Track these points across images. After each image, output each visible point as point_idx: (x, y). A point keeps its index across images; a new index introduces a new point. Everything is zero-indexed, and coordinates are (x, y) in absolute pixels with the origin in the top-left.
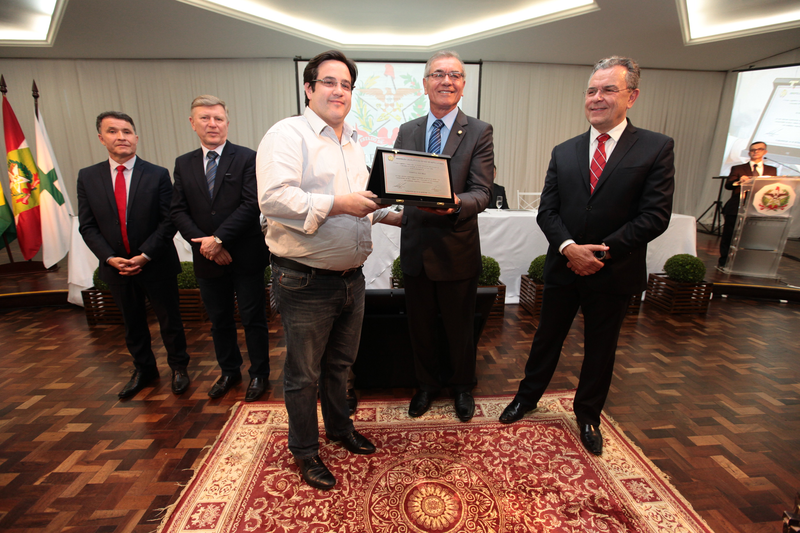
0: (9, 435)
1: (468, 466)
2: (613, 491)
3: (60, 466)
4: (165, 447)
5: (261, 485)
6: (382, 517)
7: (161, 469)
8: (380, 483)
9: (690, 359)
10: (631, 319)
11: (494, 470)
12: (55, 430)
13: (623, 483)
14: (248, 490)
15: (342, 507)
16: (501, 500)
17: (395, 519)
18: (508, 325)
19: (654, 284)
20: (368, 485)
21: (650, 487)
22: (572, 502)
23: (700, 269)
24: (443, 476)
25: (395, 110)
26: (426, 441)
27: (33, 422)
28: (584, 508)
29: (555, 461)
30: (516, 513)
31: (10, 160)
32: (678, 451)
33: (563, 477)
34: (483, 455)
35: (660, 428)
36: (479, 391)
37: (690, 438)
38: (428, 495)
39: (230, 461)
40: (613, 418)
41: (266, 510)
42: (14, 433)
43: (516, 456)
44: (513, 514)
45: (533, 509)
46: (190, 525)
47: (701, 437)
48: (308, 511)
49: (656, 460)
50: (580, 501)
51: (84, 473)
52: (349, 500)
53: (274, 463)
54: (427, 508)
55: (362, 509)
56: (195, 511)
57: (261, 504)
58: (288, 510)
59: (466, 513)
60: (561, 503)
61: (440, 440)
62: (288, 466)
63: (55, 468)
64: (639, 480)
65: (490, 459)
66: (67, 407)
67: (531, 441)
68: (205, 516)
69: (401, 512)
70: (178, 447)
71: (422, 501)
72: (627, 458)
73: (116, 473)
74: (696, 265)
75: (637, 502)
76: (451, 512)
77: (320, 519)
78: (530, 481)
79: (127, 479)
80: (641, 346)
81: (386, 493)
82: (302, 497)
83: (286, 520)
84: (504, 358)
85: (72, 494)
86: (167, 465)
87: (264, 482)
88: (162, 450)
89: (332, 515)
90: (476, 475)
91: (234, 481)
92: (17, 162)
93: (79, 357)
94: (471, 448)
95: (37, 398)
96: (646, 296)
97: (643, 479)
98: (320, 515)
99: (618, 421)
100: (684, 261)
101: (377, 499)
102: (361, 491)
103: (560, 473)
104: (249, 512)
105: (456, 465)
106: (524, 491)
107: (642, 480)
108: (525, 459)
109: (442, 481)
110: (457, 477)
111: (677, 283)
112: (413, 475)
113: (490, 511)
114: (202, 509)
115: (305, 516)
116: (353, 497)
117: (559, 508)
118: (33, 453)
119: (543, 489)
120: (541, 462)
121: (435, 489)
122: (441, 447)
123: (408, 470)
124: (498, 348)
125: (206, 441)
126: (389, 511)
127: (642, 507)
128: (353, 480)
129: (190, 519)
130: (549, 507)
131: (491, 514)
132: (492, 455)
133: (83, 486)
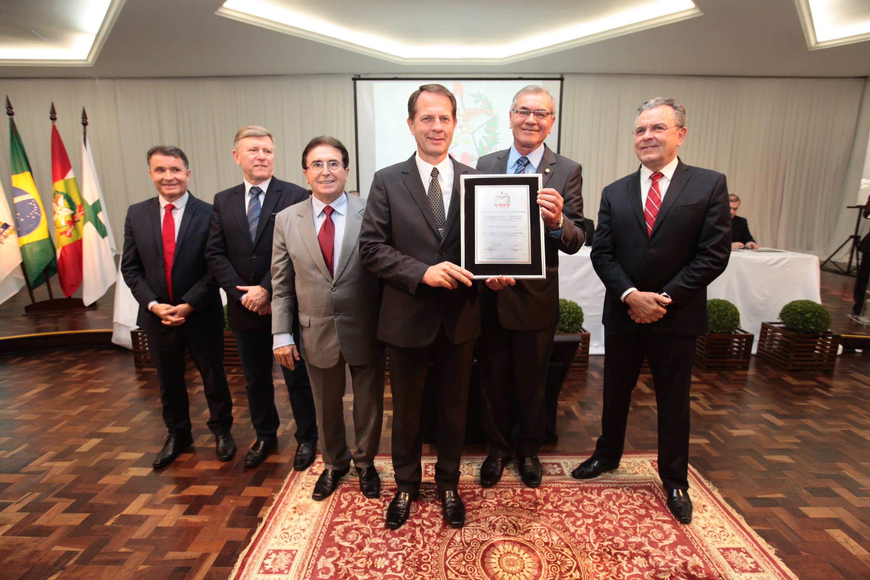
0: (73, 477)
1: (549, 525)
2: (709, 559)
3: (128, 509)
4: (230, 494)
5: (331, 535)
6: (458, 571)
7: (229, 516)
8: (454, 538)
9: (809, 422)
10: (739, 375)
11: (576, 531)
12: (119, 474)
13: (720, 552)
14: (318, 539)
15: (417, 560)
16: (584, 561)
17: (471, 574)
18: (593, 378)
19: (768, 334)
20: (442, 539)
21: (751, 557)
22: (662, 567)
23: (824, 317)
24: (521, 534)
25: (463, 133)
26: (502, 499)
27: (95, 464)
28: (675, 574)
29: (644, 525)
30: (600, 575)
31: (56, 191)
32: (786, 522)
33: (653, 541)
34: (564, 515)
35: (767, 496)
36: (559, 448)
37: (802, 509)
38: (506, 552)
39: (297, 510)
40: (713, 483)
41: (338, 559)
42: (78, 475)
43: (600, 518)
44: (597, 576)
45: (619, 572)
46: (264, 570)
47: (815, 508)
48: (381, 563)
49: (760, 530)
50: (671, 567)
51: (153, 516)
52: (423, 553)
53: (343, 514)
54: (505, 564)
55: (437, 563)
56: (267, 556)
57: (332, 554)
58: (361, 560)
59: (546, 572)
60: (650, 568)
61: (517, 498)
62: (358, 517)
63: (123, 510)
64: (739, 550)
65: (572, 519)
66: (126, 451)
67: (617, 504)
68: (277, 562)
69: (478, 568)
70: (243, 494)
71: (499, 558)
72: (727, 525)
73: (184, 518)
74: (819, 313)
75: (736, 572)
76: (530, 570)
77: (394, 570)
78: (616, 544)
79: (196, 523)
80: (749, 406)
81: (462, 548)
82: (375, 548)
83: (360, 570)
84: (587, 415)
85: (143, 536)
86: (234, 512)
87: (334, 532)
88: (227, 497)
89: (407, 567)
90: (558, 535)
91: (304, 530)
92: (62, 193)
93: (131, 400)
94: (551, 508)
95: (94, 442)
96: (759, 349)
97: (744, 548)
98: (394, 566)
99: (717, 487)
100: (803, 308)
101: (452, 553)
102: (435, 545)
103: (649, 538)
104: (321, 560)
105: (534, 524)
106: (610, 553)
107: (742, 549)
108: (611, 522)
109: (520, 539)
110: (537, 536)
111: (795, 334)
112: (489, 532)
113: (572, 571)
114: (274, 556)
115: (379, 567)
116: (427, 551)
117: (647, 573)
118: (99, 495)
119: (631, 552)
120: (628, 525)
121: (513, 547)
122: (518, 505)
123: (484, 525)
124: (581, 404)
125: (271, 489)
126: (465, 566)
127: (741, 577)
128: (427, 535)
129: (263, 565)
130: (636, 571)
131: (573, 574)
132: (574, 516)
133: (153, 528)
